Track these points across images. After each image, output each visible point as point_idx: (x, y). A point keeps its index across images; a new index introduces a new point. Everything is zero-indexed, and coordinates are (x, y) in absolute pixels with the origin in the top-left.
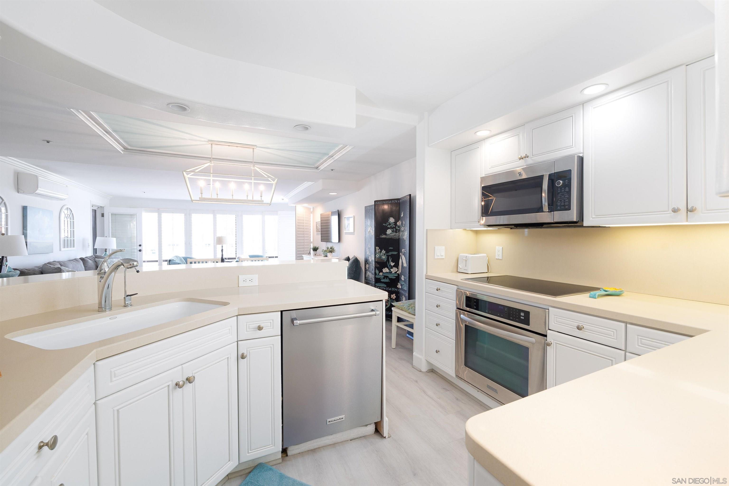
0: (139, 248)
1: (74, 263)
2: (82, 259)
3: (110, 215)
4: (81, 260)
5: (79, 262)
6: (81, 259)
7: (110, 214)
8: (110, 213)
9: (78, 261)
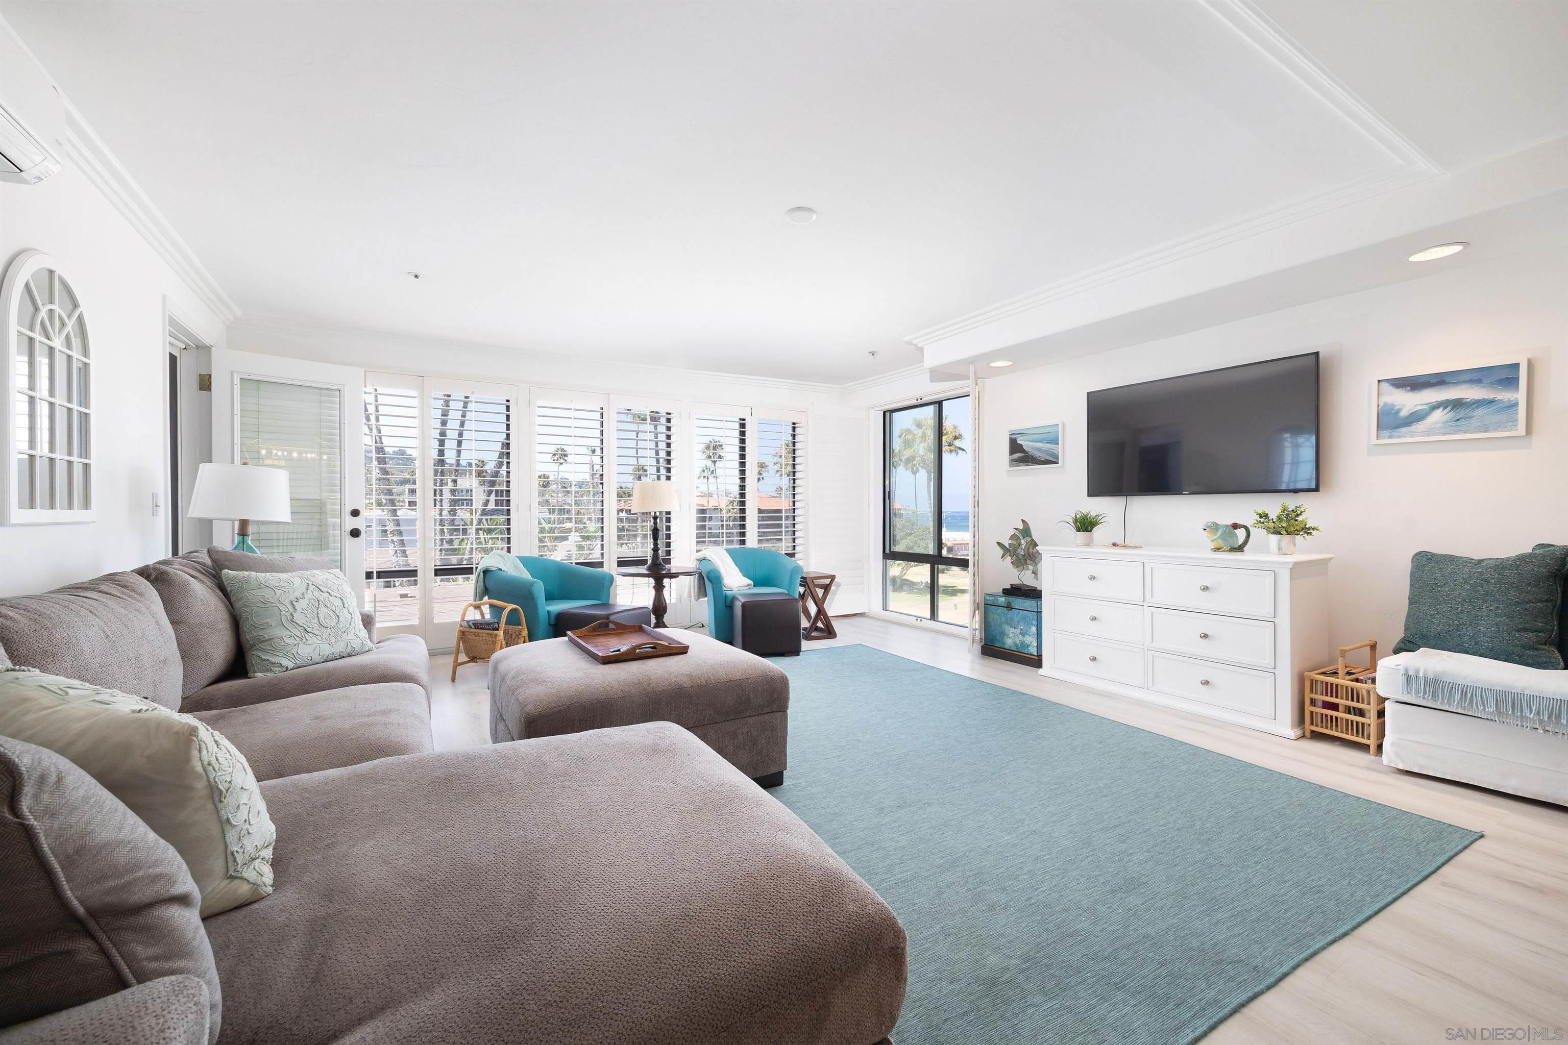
0: (351, 523)
1: (110, 602)
2: (153, 577)
3: (235, 383)
4: (151, 582)
5: (141, 594)
6: (144, 572)
7: (237, 381)
8: (235, 375)
9: (133, 591)
